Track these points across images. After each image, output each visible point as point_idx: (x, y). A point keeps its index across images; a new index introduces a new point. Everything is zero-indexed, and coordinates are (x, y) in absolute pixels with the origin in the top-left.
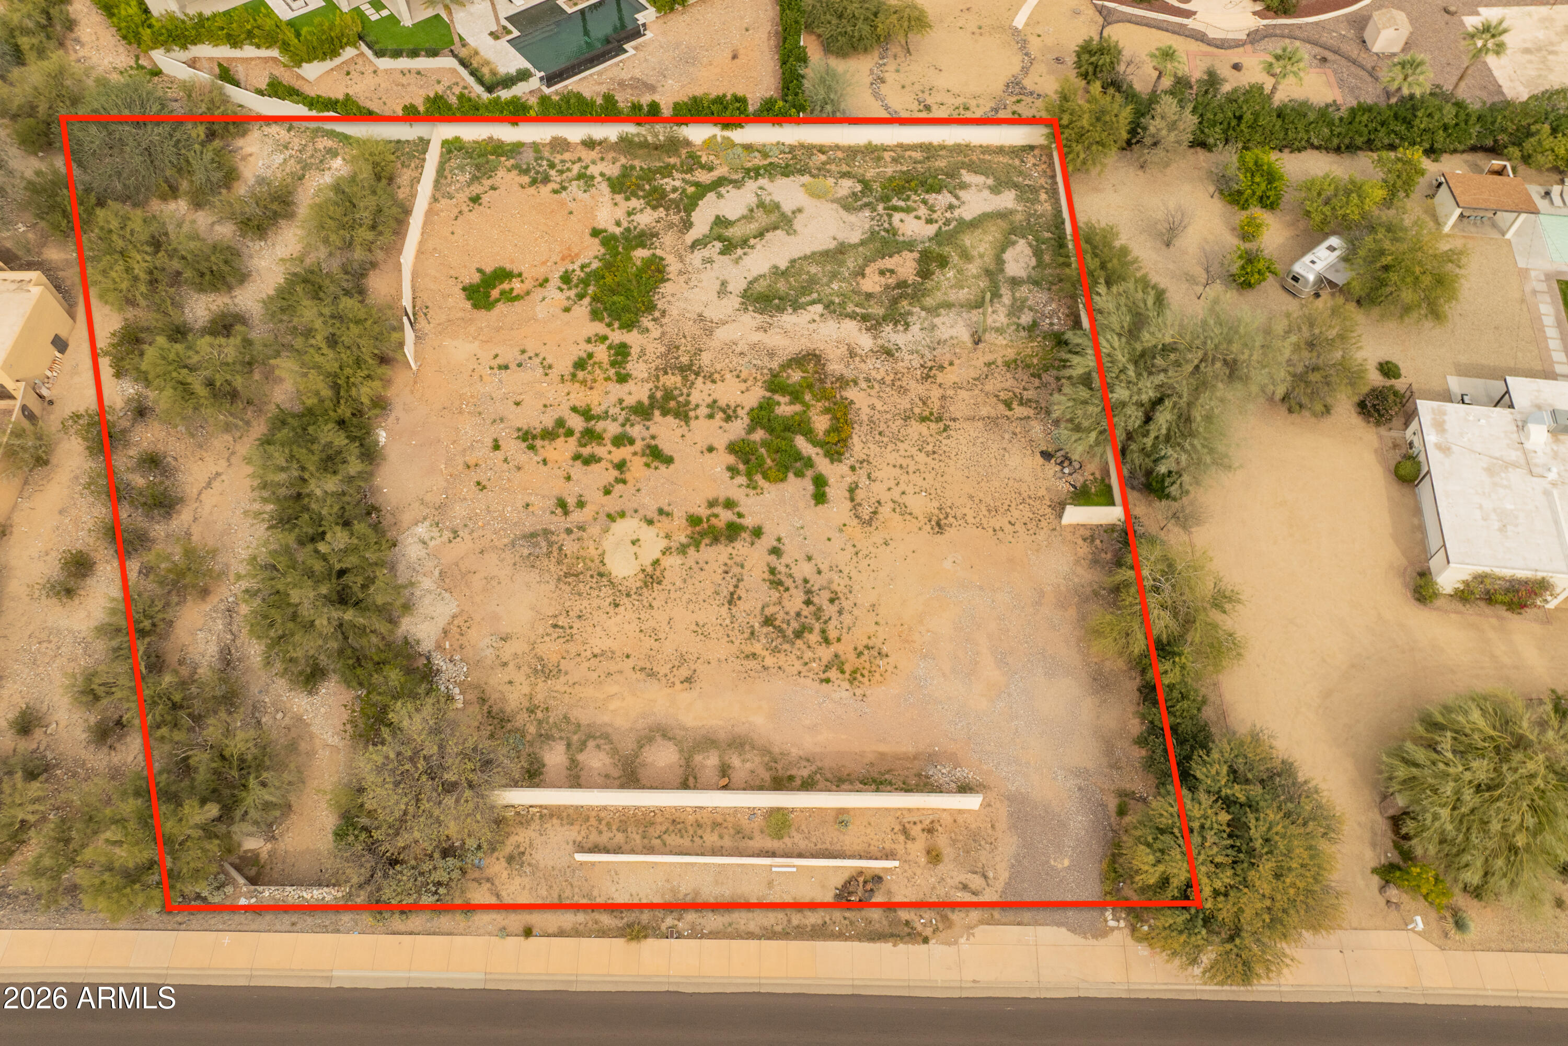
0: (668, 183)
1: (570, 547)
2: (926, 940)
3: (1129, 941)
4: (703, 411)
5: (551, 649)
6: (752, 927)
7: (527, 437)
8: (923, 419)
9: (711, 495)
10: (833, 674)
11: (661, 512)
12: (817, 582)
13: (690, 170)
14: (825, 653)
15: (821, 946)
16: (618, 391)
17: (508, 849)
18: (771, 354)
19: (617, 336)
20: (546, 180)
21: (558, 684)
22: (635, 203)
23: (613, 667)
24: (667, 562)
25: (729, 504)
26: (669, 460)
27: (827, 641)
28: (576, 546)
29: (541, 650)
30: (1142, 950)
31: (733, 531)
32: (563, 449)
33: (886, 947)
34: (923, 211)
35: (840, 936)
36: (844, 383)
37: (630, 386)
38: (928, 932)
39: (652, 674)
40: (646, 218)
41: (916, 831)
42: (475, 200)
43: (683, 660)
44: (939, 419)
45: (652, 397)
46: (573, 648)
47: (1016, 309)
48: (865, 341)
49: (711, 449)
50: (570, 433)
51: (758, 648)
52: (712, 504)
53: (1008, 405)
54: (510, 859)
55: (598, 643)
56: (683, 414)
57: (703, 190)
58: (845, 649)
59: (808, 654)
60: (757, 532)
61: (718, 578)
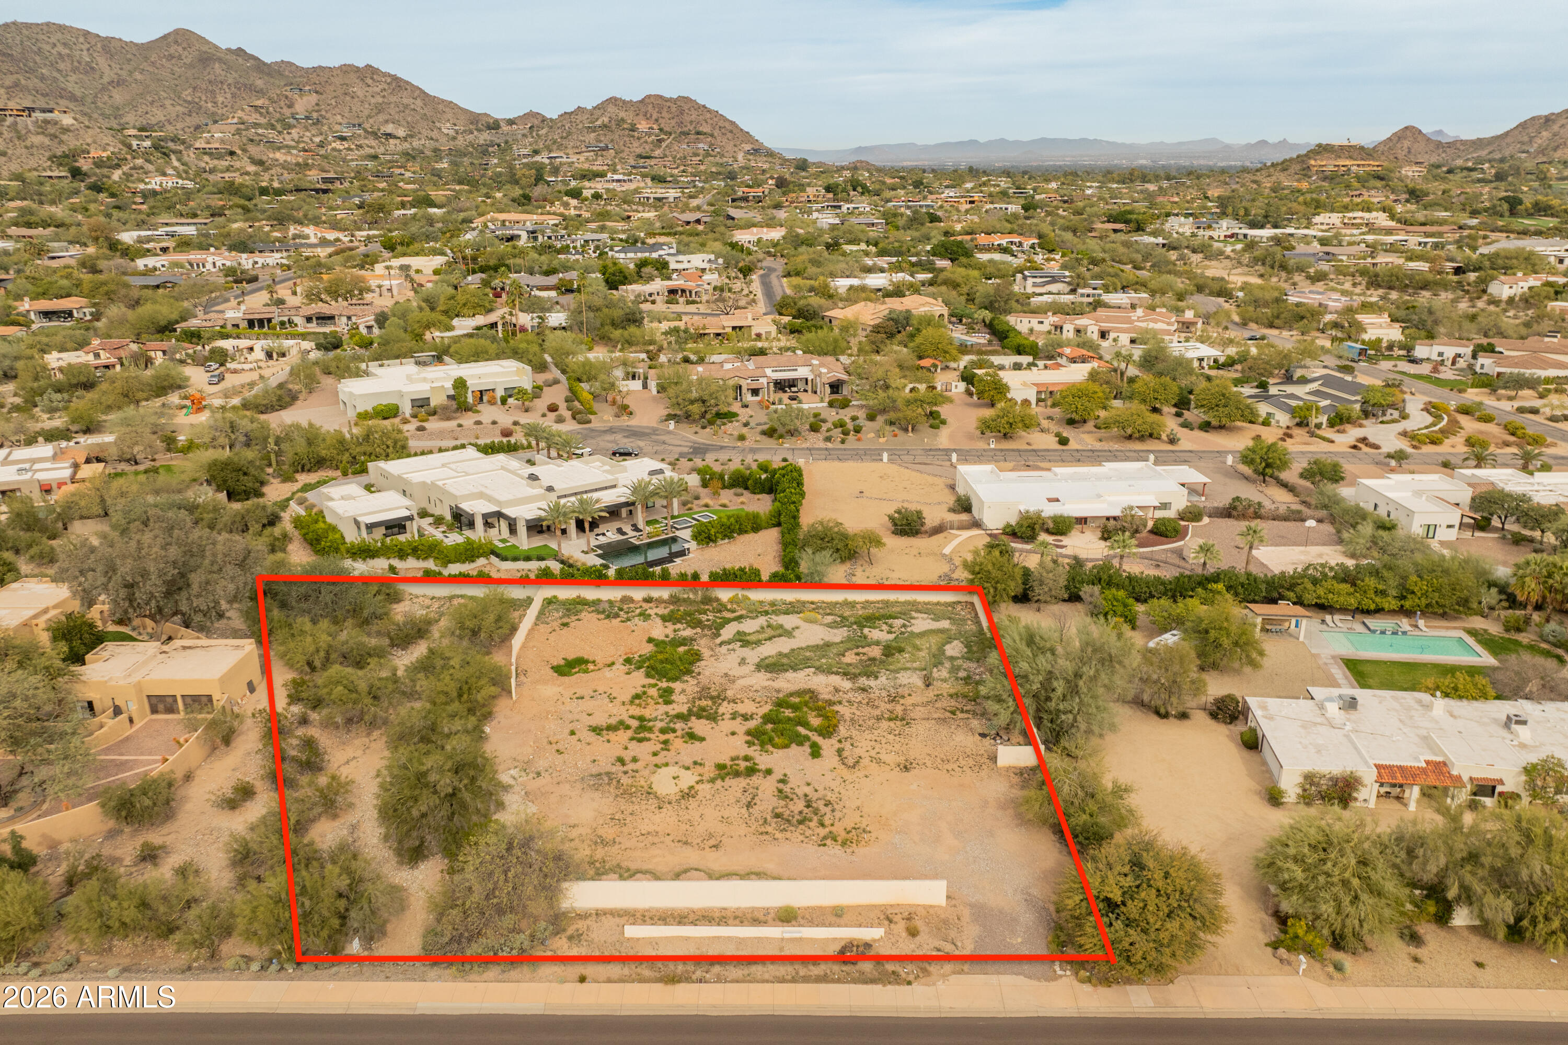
0: (704, 617)
1: (625, 780)
2: (909, 983)
3: (1075, 983)
4: (728, 716)
5: (608, 832)
6: (766, 976)
7: (597, 730)
8: (890, 719)
9: (734, 754)
10: (829, 842)
11: (695, 763)
12: (813, 796)
13: (720, 611)
14: (823, 832)
15: (823, 986)
16: (663, 708)
17: (570, 931)
18: (778, 691)
19: (664, 684)
20: (617, 616)
21: (614, 850)
22: (679, 626)
23: (656, 840)
24: (699, 787)
25: (747, 758)
26: (702, 739)
27: (822, 825)
28: (630, 781)
29: (600, 832)
30: (1087, 988)
31: (751, 771)
32: (623, 736)
33: (878, 988)
34: (885, 627)
35: (838, 981)
36: (830, 703)
37: (674, 706)
38: (911, 978)
39: (686, 843)
40: (688, 633)
41: (896, 918)
42: (565, 625)
43: (711, 836)
44: (903, 719)
45: (690, 710)
46: (625, 830)
47: (954, 670)
48: (847, 684)
49: (733, 734)
50: (628, 727)
51: (769, 829)
52: (733, 759)
53: (953, 713)
54: (570, 938)
55: (645, 827)
56: (713, 718)
57: (729, 621)
58: (838, 829)
59: (809, 832)
60: (769, 772)
61: (739, 795)
